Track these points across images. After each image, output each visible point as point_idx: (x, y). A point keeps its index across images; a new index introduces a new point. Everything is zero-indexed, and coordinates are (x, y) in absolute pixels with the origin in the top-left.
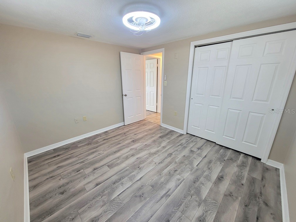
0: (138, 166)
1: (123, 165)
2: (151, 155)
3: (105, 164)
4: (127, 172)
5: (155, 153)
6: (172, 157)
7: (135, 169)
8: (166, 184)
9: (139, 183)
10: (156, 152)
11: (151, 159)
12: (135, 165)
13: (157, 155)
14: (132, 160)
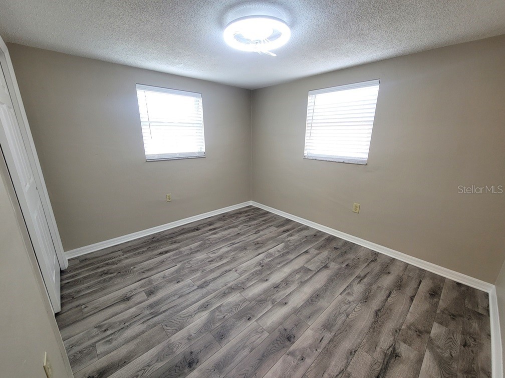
0: (263, 267)
1: (287, 270)
2: (240, 287)
3: (316, 273)
4: (277, 261)
5: (232, 289)
6: (204, 280)
7: (267, 264)
8: (230, 250)
9: (260, 252)
10: (229, 293)
11: (242, 277)
12: (269, 269)
13: (229, 285)
14: (277, 277)
